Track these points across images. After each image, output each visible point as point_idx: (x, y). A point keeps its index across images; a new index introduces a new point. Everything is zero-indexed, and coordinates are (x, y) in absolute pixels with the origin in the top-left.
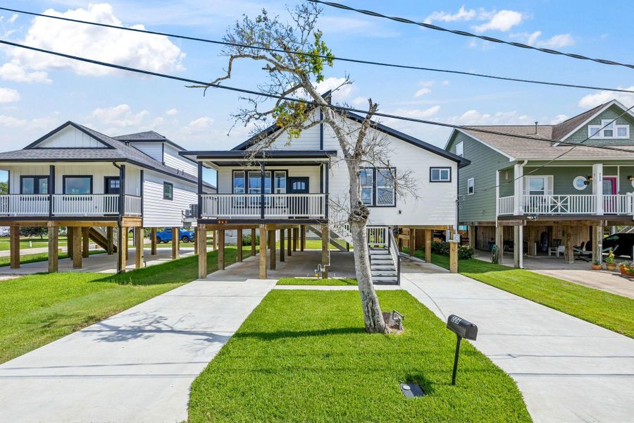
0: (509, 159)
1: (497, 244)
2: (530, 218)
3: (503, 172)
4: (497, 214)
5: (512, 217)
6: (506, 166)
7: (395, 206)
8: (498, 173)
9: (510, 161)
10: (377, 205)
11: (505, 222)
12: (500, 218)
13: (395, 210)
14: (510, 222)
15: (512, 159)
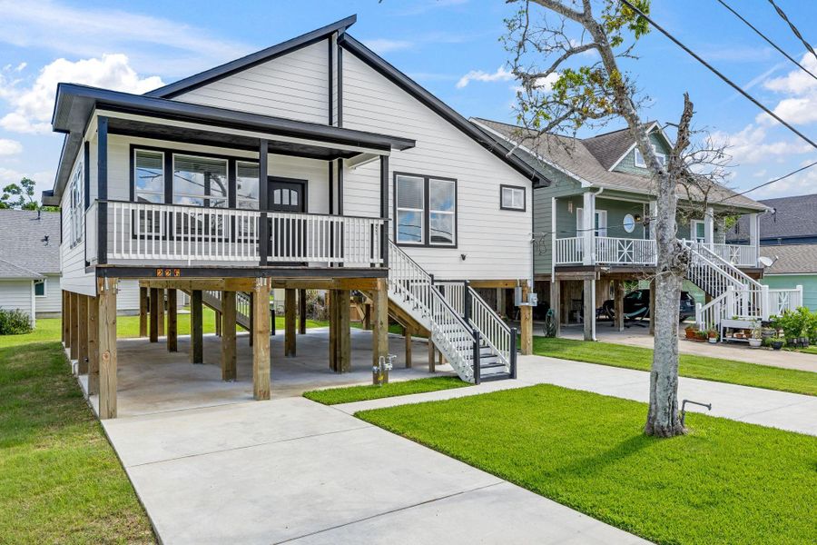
0: (580, 183)
1: (552, 308)
2: (605, 269)
3: (562, 201)
4: (554, 263)
5: (580, 268)
6: (569, 192)
7: (456, 247)
8: (554, 201)
9: (583, 186)
10: (431, 243)
11: (567, 276)
12: (558, 269)
13: (456, 253)
14: (577, 275)
15: (585, 184)
